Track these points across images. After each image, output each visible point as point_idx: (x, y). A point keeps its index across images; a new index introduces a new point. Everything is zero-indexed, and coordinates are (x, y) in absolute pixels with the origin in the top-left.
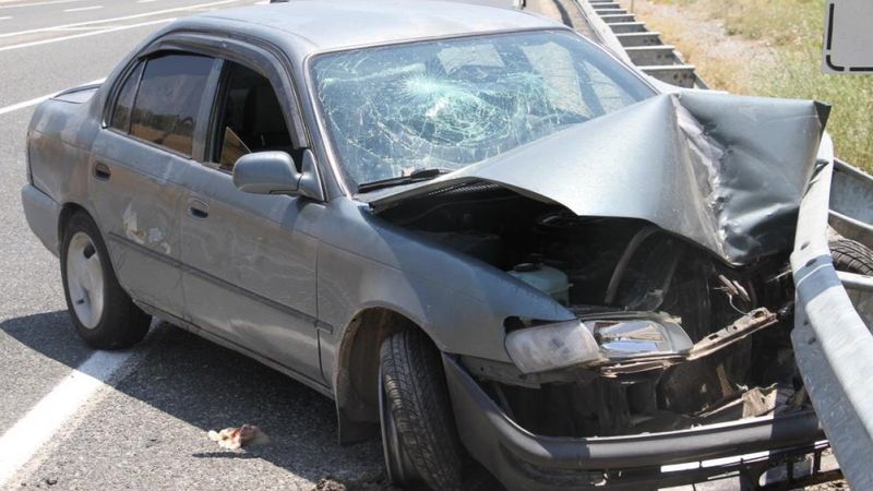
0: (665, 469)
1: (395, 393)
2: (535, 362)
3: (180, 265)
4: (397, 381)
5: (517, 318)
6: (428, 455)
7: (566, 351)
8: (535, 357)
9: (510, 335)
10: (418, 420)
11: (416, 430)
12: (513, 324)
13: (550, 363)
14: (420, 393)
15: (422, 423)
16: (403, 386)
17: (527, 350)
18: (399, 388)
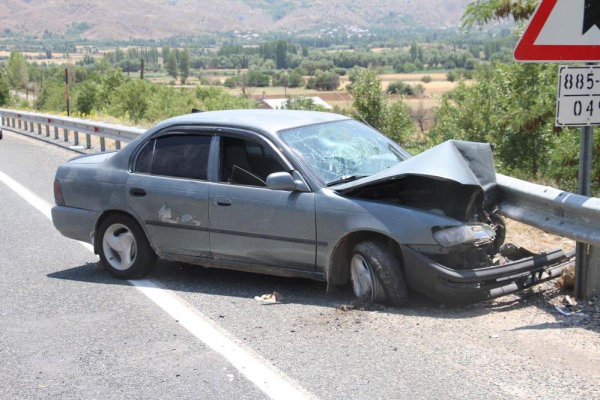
0: (498, 280)
1: (378, 263)
2: (450, 243)
3: (207, 230)
4: (377, 258)
5: (439, 227)
6: (395, 287)
7: (463, 237)
8: (450, 240)
9: (435, 234)
10: (390, 273)
11: (390, 277)
12: (436, 229)
13: (456, 242)
14: (389, 263)
15: (392, 274)
16: (381, 260)
17: (445, 238)
18: (379, 261)
